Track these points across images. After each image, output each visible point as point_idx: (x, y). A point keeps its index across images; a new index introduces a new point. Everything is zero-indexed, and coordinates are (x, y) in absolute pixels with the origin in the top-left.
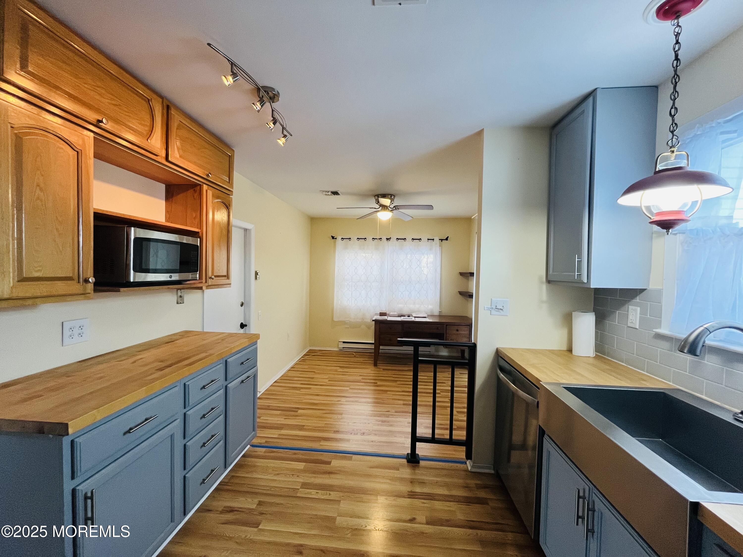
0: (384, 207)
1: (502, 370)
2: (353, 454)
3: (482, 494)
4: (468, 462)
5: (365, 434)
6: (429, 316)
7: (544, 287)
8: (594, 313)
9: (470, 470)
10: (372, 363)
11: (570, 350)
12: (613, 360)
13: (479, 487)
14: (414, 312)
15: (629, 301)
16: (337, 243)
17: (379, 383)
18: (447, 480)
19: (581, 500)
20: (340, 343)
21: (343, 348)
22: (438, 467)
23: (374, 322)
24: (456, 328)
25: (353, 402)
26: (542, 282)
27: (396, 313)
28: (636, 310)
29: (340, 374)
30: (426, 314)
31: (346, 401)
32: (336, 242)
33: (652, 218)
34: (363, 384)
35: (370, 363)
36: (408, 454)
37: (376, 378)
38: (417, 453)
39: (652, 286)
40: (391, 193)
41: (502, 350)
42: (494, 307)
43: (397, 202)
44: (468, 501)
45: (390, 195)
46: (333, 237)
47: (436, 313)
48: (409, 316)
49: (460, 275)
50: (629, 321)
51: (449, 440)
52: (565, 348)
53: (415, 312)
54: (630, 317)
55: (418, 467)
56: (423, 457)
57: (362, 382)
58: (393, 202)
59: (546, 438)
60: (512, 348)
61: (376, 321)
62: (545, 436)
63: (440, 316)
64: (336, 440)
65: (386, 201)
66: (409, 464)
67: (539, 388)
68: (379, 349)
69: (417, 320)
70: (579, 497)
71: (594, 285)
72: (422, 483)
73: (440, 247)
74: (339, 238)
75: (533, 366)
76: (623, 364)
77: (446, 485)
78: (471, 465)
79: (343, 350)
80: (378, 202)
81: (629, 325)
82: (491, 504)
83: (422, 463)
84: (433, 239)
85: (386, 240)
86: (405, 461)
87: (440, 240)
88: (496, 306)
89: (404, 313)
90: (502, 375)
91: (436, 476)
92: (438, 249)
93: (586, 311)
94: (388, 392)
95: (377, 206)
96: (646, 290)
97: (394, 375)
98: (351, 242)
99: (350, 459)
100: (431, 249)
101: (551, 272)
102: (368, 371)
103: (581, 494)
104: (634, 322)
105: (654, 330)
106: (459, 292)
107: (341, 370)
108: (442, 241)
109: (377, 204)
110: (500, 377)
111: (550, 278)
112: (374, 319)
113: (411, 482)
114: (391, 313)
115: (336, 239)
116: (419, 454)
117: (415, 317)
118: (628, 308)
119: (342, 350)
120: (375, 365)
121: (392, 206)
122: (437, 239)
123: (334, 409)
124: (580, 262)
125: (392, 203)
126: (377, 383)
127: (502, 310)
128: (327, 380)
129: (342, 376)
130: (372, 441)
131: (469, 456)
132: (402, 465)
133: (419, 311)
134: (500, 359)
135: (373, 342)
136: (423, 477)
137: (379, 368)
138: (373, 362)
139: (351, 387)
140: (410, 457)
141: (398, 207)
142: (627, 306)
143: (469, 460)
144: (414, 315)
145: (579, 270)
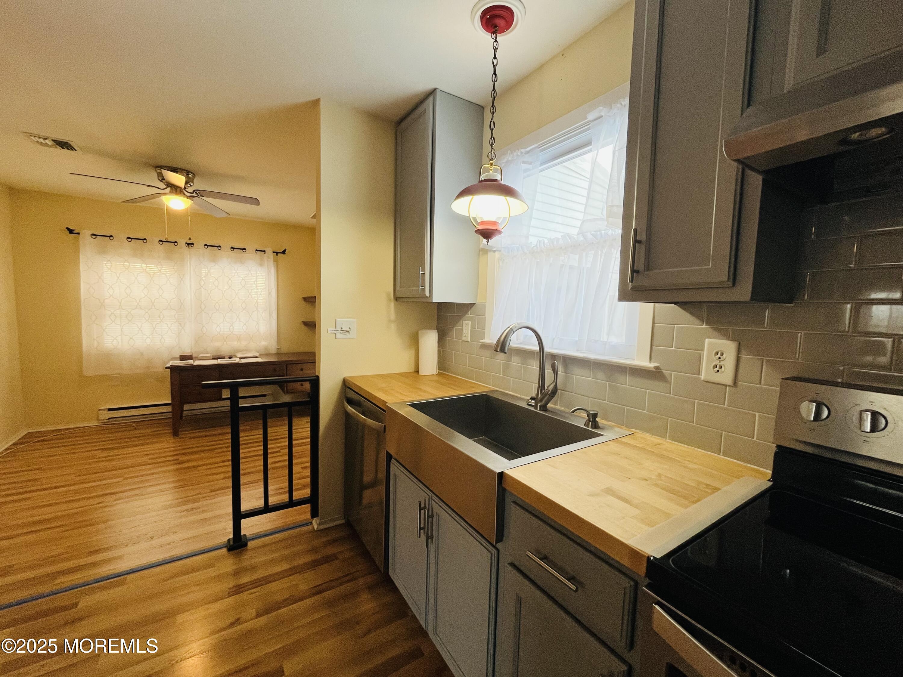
0: (175, 189)
1: (350, 402)
2: (127, 574)
3: (330, 551)
4: (314, 522)
5: (155, 537)
6: (261, 355)
7: (392, 304)
8: (437, 330)
9: (317, 528)
10: (170, 433)
11: (417, 371)
12: (452, 375)
13: (327, 544)
14: (239, 351)
15: (463, 316)
16: (81, 241)
17: (182, 458)
18: (287, 552)
19: (422, 511)
20: (100, 412)
21: (109, 419)
22: (274, 541)
23: (169, 370)
24: (300, 366)
25: (130, 497)
26: (390, 300)
27: (209, 355)
28: (467, 324)
29: (103, 461)
30: (258, 352)
31: (115, 500)
32: (78, 240)
33: (477, 227)
34: (151, 466)
35: (167, 433)
36: (229, 540)
37: (178, 452)
38: (242, 534)
39: (478, 302)
40: (188, 167)
41: (349, 379)
42: (339, 330)
43: (198, 184)
44: (314, 565)
45: (186, 171)
46: (71, 231)
47: (273, 350)
48: (230, 358)
49: (303, 302)
50: (464, 335)
51: (288, 503)
52: (412, 370)
53: (241, 352)
54: (464, 331)
55: (246, 550)
56: (252, 536)
57: (149, 464)
58: (192, 184)
59: (393, 462)
60: (361, 376)
61: (173, 369)
62: (392, 461)
63: (278, 354)
64: (94, 565)
65: (179, 180)
66: (230, 552)
67: (385, 411)
68: (182, 411)
69: (244, 361)
70: (421, 509)
71: (436, 299)
72: (253, 568)
73: (276, 263)
74: (86, 234)
75: (381, 390)
76: (459, 377)
77: (285, 558)
78: (318, 522)
79: (109, 422)
80: (162, 179)
81: (464, 339)
82: (341, 557)
83: (251, 544)
84: (264, 251)
85: (184, 245)
86: (225, 550)
87: (273, 252)
88: (342, 328)
89: (223, 354)
90: (350, 408)
91: (272, 552)
92: (272, 264)
93: (430, 328)
94: (199, 468)
95: (163, 186)
96: (475, 305)
97: (207, 442)
98: (114, 243)
99: (123, 583)
100: (261, 265)
101: (398, 288)
102: (164, 445)
103: (423, 506)
104: (467, 336)
105: (480, 341)
106: (303, 322)
107: (105, 454)
108: (277, 255)
109: (161, 181)
110: (348, 411)
111: (398, 295)
112: (168, 365)
113: (234, 575)
114: (201, 355)
115: (78, 233)
116: (247, 534)
117: (240, 358)
118: (463, 322)
119: (107, 422)
120: (175, 434)
121: (190, 190)
122: (269, 251)
123: (88, 518)
124: (423, 275)
125: (191, 186)
126: (178, 460)
127: (348, 332)
128: (73, 477)
129: (107, 464)
130: (169, 544)
131: (314, 513)
132: (219, 559)
133: (247, 350)
134: (347, 389)
135: (170, 402)
136: (254, 561)
137: (182, 438)
138: (171, 431)
139: (126, 476)
140: (232, 543)
141: (202, 193)
142: (461, 321)
143: (315, 518)
144: (239, 355)
145: (423, 284)
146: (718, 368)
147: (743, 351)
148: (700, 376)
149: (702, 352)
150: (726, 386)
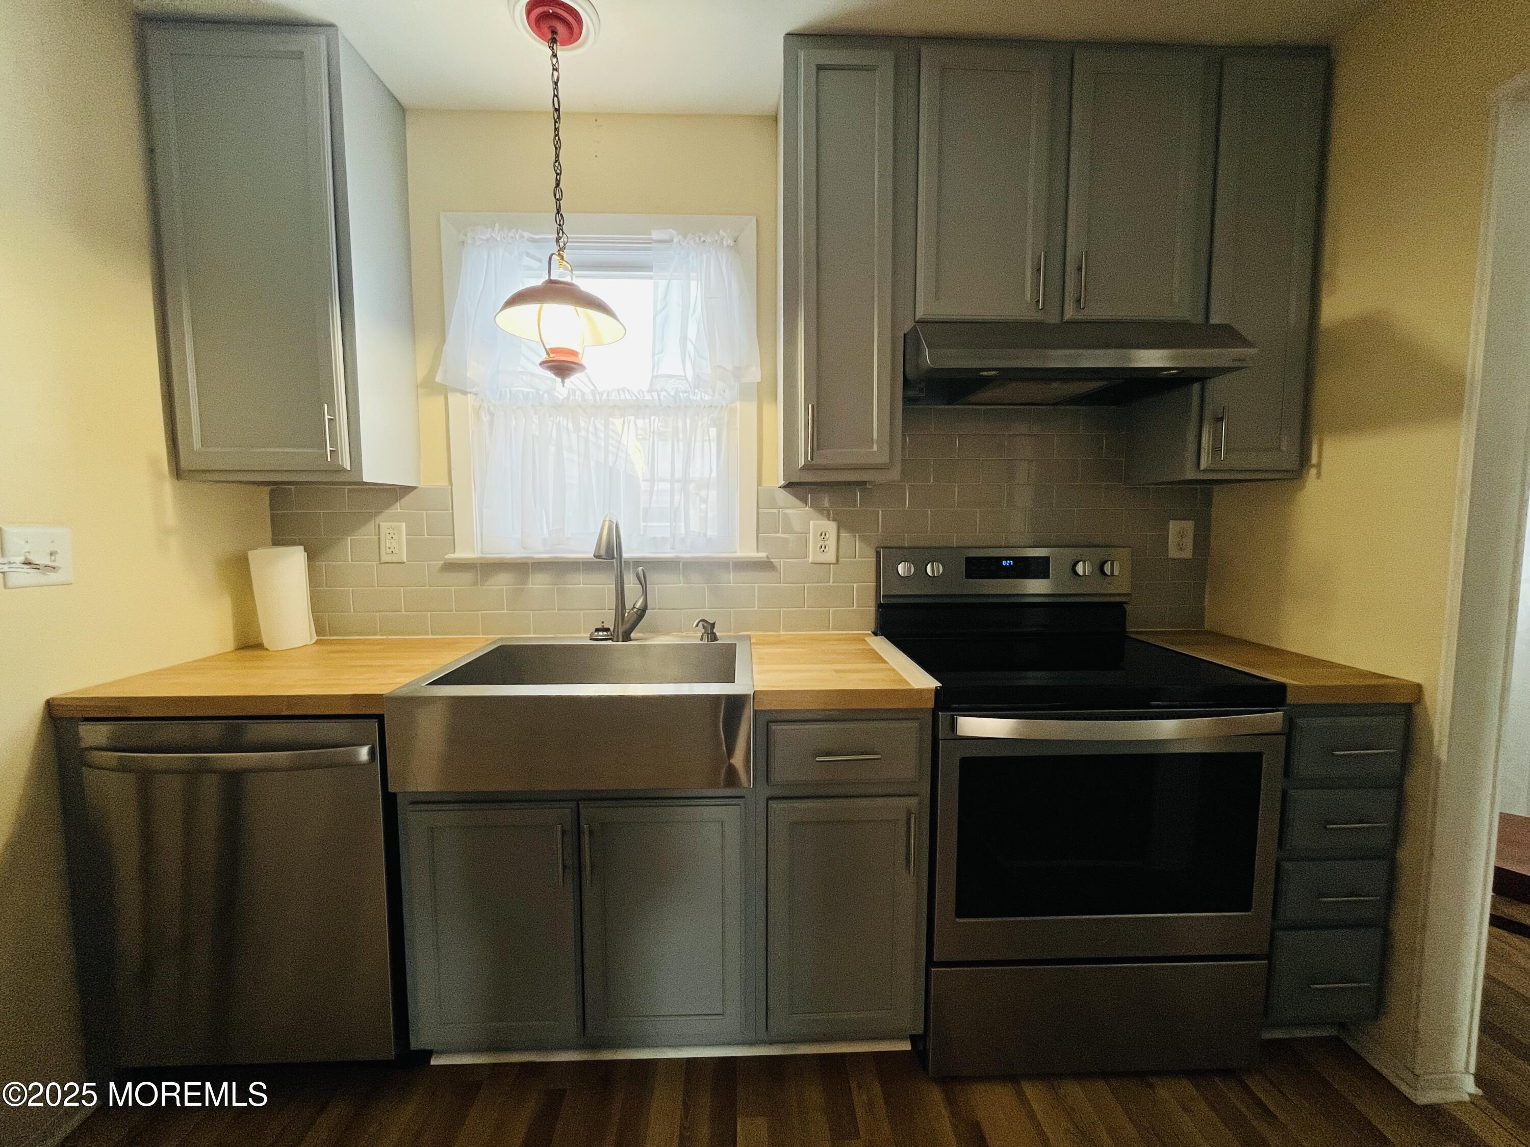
15: (377, 512)
28: (396, 529)
42: (19, 560)
50: (384, 550)
54: (385, 543)
76: (378, 637)
81: (384, 558)
88: (26, 556)
93: (283, 543)
96: (416, 490)
104: (395, 551)
105: (442, 555)
118: (378, 526)
124: (333, 422)
142: (374, 522)
145: (334, 441)
146: (823, 549)
147: (841, 531)
148: (807, 559)
149: (808, 535)
150: (830, 564)
